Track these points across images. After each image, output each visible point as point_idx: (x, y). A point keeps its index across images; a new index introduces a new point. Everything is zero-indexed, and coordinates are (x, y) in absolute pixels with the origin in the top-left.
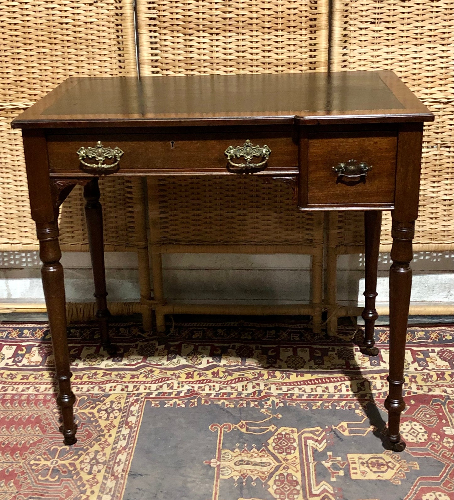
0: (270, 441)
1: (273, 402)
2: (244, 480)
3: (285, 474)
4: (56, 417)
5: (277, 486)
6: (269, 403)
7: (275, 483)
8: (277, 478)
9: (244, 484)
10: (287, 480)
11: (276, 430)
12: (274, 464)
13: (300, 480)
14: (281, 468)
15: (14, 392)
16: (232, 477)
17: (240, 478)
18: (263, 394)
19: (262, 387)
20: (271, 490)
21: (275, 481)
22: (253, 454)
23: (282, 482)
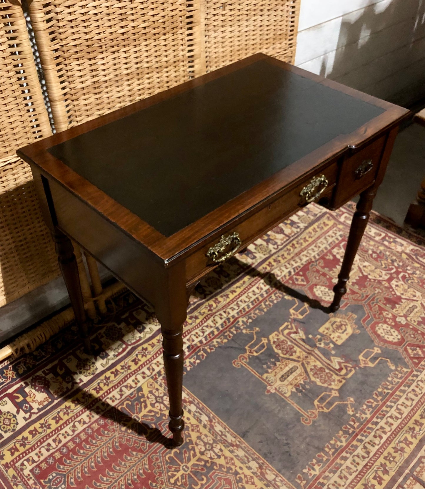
0: (276, 350)
1: (243, 321)
2: (301, 388)
3: (313, 367)
4: (131, 433)
5: (318, 378)
6: (241, 323)
7: (315, 378)
8: (312, 373)
9: (303, 390)
10: (318, 370)
11: (269, 340)
12: (298, 365)
13: (322, 366)
14: (306, 365)
15: (69, 438)
16: (291, 391)
17: (297, 389)
18: (232, 320)
19: (225, 315)
20: (319, 383)
21: (313, 375)
22: (281, 366)
23: (316, 373)
